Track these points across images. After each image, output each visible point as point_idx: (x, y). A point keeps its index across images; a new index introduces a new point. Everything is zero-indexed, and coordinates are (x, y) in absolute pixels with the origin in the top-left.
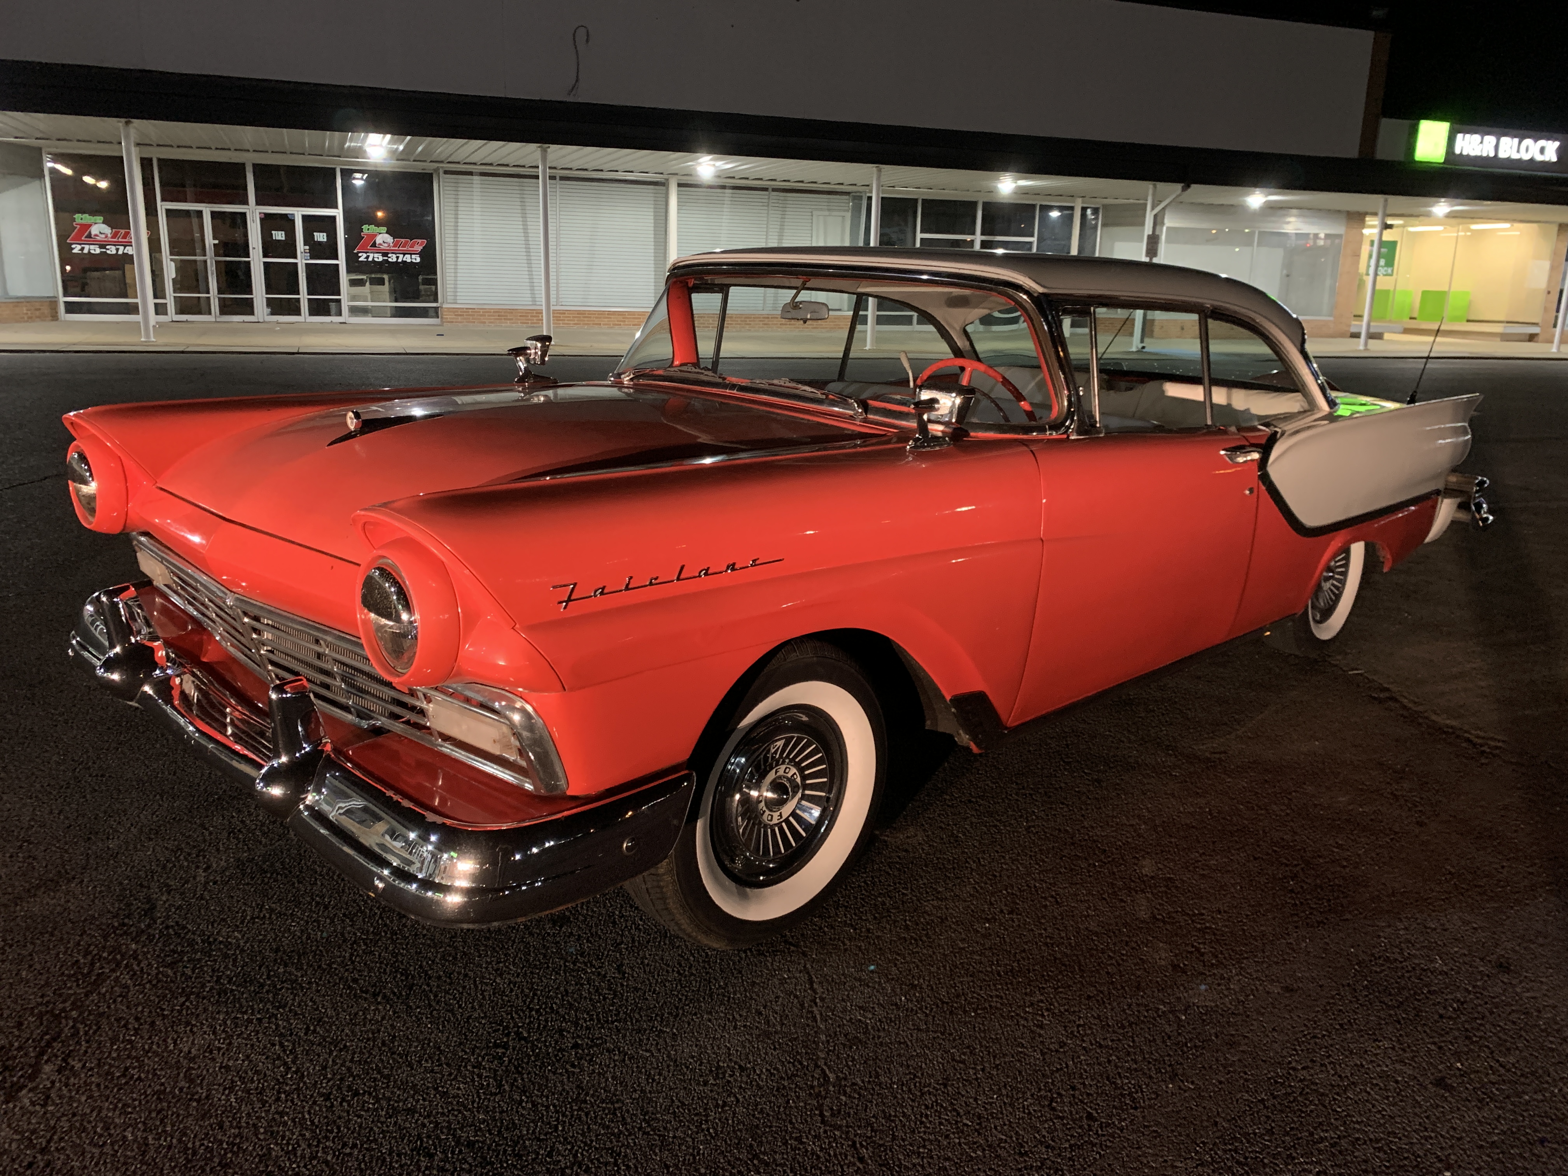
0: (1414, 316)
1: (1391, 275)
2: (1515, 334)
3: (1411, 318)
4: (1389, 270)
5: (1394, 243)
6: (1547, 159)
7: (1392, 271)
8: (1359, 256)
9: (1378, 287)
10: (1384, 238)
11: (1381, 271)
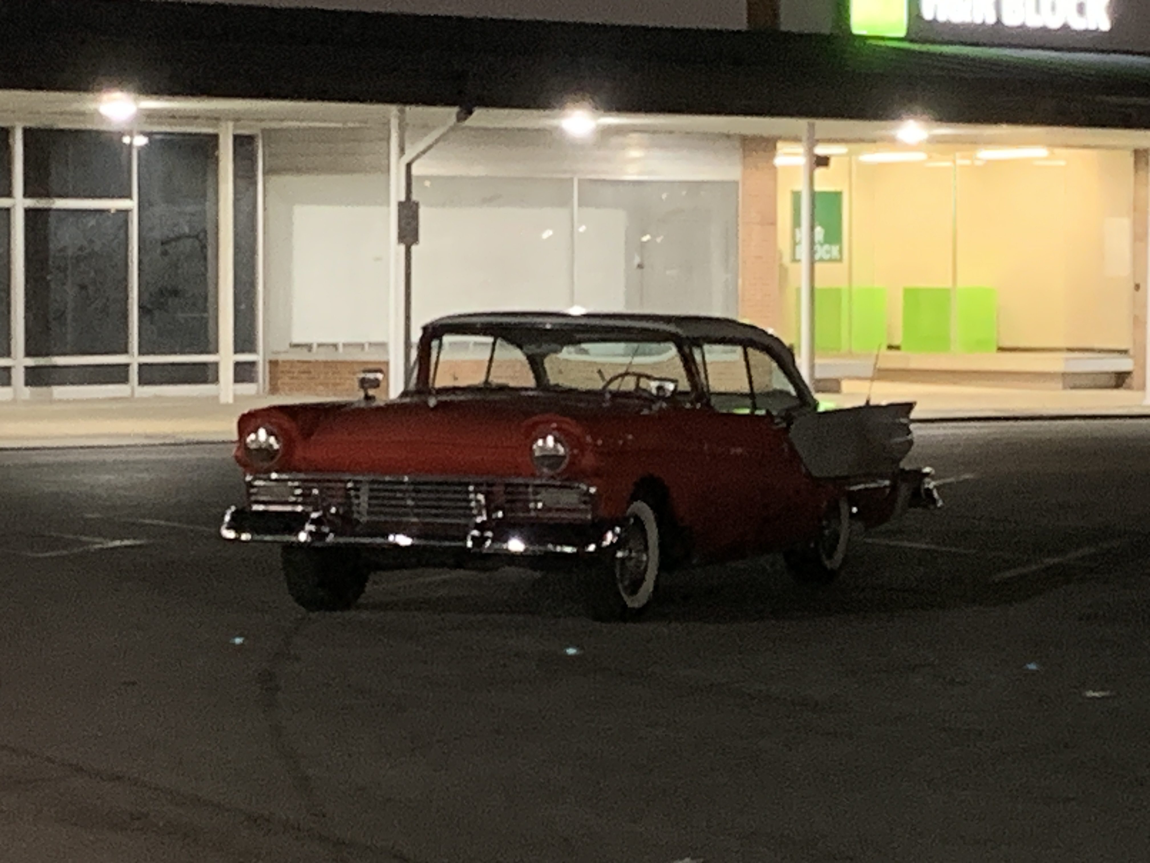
0: (896, 343)
1: (840, 260)
2: (1087, 374)
3: (890, 347)
4: (835, 249)
5: (837, 196)
6: (1092, 27)
7: (841, 251)
8: (773, 223)
9: (818, 285)
10: (818, 188)
11: (821, 252)
